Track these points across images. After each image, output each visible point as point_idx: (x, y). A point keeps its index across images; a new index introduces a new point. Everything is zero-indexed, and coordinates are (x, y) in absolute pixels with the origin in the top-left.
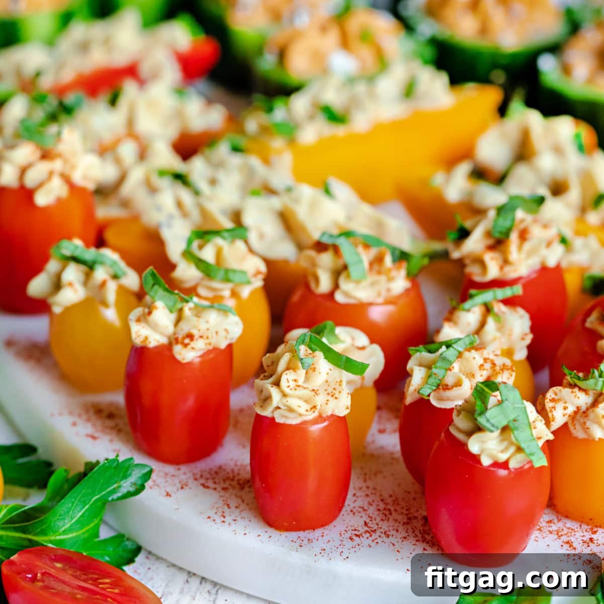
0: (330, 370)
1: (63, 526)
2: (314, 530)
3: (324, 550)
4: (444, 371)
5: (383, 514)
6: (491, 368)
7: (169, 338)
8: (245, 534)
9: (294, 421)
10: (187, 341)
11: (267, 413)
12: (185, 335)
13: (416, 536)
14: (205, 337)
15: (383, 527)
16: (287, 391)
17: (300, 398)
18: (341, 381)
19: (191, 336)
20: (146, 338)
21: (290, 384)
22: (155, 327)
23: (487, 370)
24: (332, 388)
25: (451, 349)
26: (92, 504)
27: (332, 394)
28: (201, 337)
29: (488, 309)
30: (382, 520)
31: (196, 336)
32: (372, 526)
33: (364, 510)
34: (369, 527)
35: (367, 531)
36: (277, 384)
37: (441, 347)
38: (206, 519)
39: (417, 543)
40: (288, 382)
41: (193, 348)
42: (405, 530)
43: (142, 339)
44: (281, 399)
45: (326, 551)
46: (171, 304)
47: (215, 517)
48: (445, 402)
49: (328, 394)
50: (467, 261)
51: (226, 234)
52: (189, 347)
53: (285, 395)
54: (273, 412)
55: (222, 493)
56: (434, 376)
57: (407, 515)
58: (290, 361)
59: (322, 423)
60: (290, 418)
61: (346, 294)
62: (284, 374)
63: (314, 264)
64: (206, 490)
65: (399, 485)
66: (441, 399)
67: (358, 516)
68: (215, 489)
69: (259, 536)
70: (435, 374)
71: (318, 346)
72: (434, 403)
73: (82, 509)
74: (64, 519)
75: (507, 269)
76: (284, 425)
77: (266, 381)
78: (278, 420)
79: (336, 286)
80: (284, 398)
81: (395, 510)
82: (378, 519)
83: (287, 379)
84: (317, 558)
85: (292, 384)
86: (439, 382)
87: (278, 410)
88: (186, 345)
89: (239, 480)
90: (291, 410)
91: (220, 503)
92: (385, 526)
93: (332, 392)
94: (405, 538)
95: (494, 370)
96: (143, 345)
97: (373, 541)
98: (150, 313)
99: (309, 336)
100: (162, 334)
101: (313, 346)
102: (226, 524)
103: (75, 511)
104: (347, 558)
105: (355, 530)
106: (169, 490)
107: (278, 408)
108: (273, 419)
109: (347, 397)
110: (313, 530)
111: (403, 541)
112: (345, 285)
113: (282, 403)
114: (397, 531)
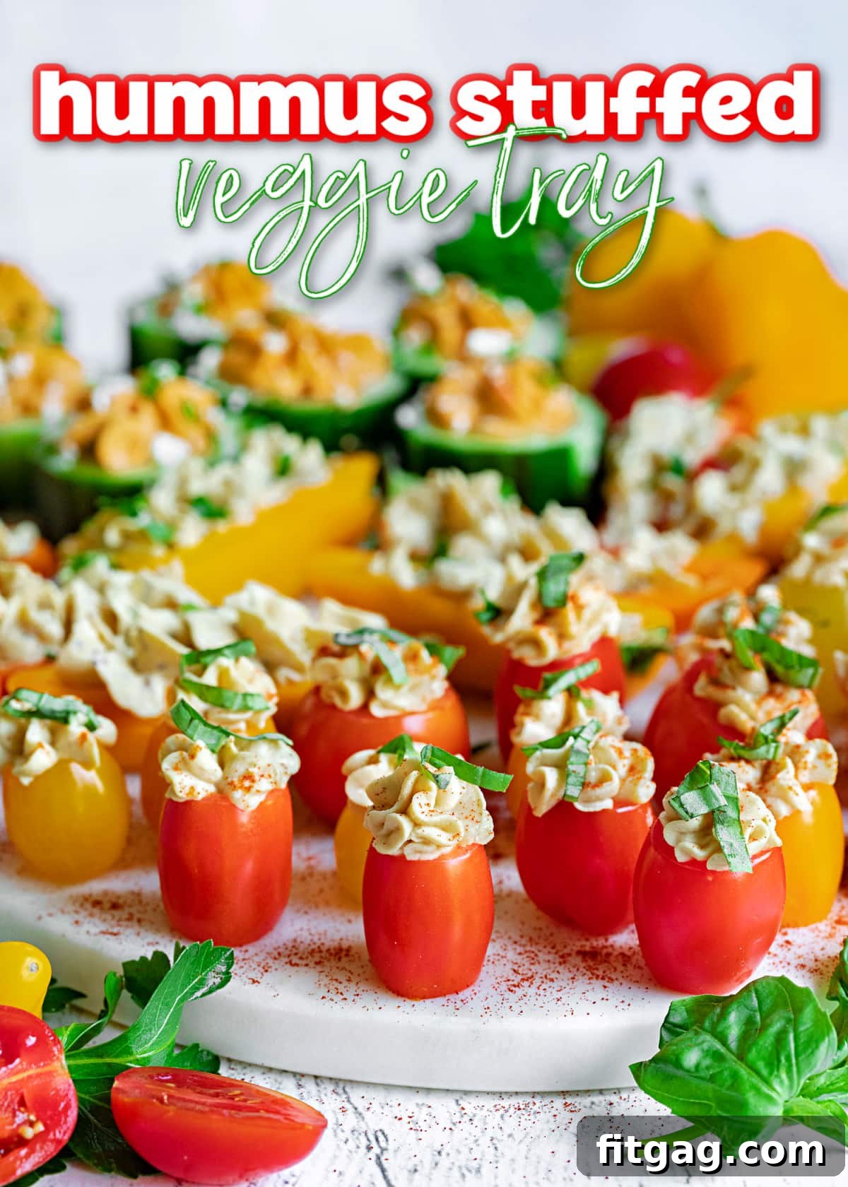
0: (464, 788)
1: (151, 1039)
2: (457, 994)
3: (488, 1008)
4: (584, 766)
5: (528, 957)
6: (632, 755)
7: (217, 785)
8: (380, 1008)
9: (430, 855)
10: (247, 784)
11: (394, 851)
12: (241, 778)
13: (585, 974)
14: (266, 775)
15: (540, 971)
16: (422, 817)
17: (436, 825)
18: (479, 800)
19: (248, 777)
20: (192, 788)
21: (423, 810)
22: (200, 774)
23: (628, 758)
24: (469, 810)
25: (579, 739)
26: (175, 1007)
27: (471, 817)
28: (262, 776)
29: (572, 693)
30: (532, 964)
31: (257, 778)
32: (525, 972)
33: (502, 957)
34: (523, 974)
35: (523, 980)
36: (405, 811)
37: (567, 739)
38: (320, 1000)
39: (591, 981)
40: (421, 807)
41: (258, 791)
42: (567, 970)
43: (187, 790)
44: (413, 830)
45: (491, 1009)
46: (213, 742)
47: (329, 996)
48: (593, 804)
49: (466, 818)
50: (511, 645)
51: (227, 652)
52: (253, 790)
53: (416, 824)
54: (402, 848)
55: (319, 968)
56: (573, 774)
57: (556, 953)
58: (417, 781)
59: (465, 854)
60: (426, 852)
61: (385, 705)
62: (415, 797)
63: (335, 675)
64: (296, 968)
65: (523, 923)
66: (587, 801)
67: (500, 965)
68: (307, 965)
69: (399, 1007)
70: (574, 772)
71: (444, 761)
72: (579, 806)
73: (167, 1015)
74: (150, 1030)
75: (567, 645)
76: (419, 862)
77: (388, 811)
78: (411, 856)
79: (370, 694)
80: (416, 828)
81: (539, 951)
82: (527, 965)
83: (420, 804)
84: (484, 1019)
85: (426, 809)
86: (582, 780)
87: (410, 844)
88: (248, 789)
89: (328, 950)
90: (426, 841)
91: (326, 981)
92: (540, 969)
93: (470, 815)
94: (573, 978)
95: (638, 757)
96: (189, 798)
97: (538, 988)
98: (192, 757)
99: (431, 749)
100: (209, 781)
101: (437, 761)
102: (350, 1001)
103: (161, 1017)
104: (521, 1012)
105: (509, 980)
106: (252, 975)
107: (410, 841)
108: (402, 857)
109: (488, 820)
110: (455, 994)
111: (573, 983)
112: (383, 692)
113: (417, 834)
114: (558, 972)
